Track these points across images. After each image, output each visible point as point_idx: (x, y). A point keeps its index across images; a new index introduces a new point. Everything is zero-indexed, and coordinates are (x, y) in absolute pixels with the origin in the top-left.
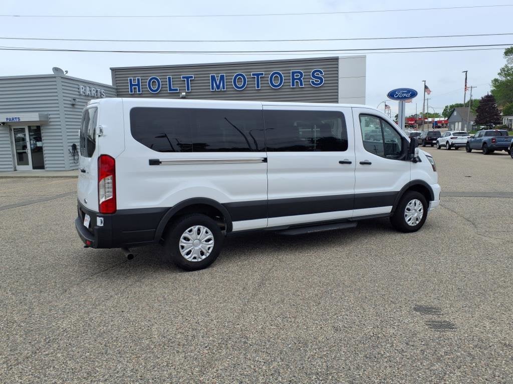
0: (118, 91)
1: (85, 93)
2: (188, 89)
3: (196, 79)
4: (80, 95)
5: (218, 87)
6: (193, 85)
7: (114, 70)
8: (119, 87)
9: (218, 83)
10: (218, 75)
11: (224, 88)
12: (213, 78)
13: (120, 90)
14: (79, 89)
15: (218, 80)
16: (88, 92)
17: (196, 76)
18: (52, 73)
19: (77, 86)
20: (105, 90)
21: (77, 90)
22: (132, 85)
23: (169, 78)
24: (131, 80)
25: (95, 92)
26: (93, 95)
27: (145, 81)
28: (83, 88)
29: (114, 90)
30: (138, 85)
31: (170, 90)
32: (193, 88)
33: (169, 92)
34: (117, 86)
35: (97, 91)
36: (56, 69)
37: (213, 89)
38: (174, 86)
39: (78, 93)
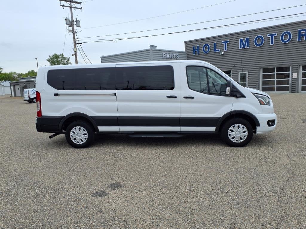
0: (188, 54)
1: (166, 57)
2: (225, 49)
3: (231, 42)
4: (163, 58)
5: (244, 46)
6: (228, 46)
7: (186, 43)
8: (188, 52)
9: (244, 44)
10: (244, 38)
11: (248, 47)
12: (241, 41)
13: (189, 54)
14: (162, 55)
15: (244, 41)
16: (168, 56)
17: (231, 41)
18: (149, 48)
19: (162, 54)
20: (178, 54)
21: (162, 56)
22: (194, 50)
23: (215, 44)
24: (194, 47)
25: (172, 56)
26: (171, 58)
27: (201, 47)
28: (165, 55)
29: (185, 54)
30: (198, 50)
31: (215, 50)
32: (228, 48)
33: (214, 52)
34: (187, 51)
35: (174, 55)
36: (152, 46)
37: (241, 47)
38: (218, 48)
39: (162, 57)
